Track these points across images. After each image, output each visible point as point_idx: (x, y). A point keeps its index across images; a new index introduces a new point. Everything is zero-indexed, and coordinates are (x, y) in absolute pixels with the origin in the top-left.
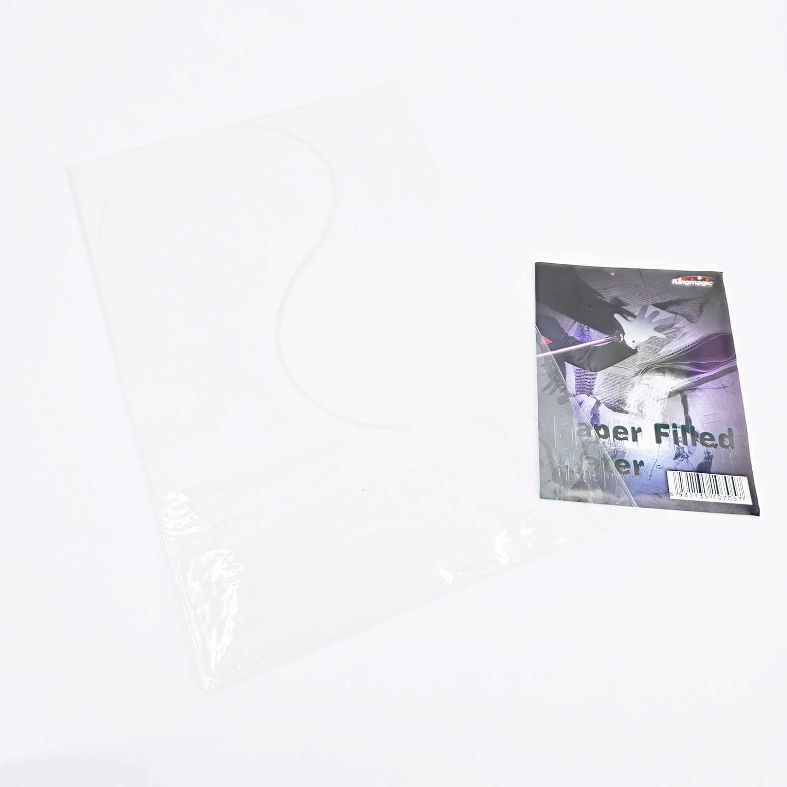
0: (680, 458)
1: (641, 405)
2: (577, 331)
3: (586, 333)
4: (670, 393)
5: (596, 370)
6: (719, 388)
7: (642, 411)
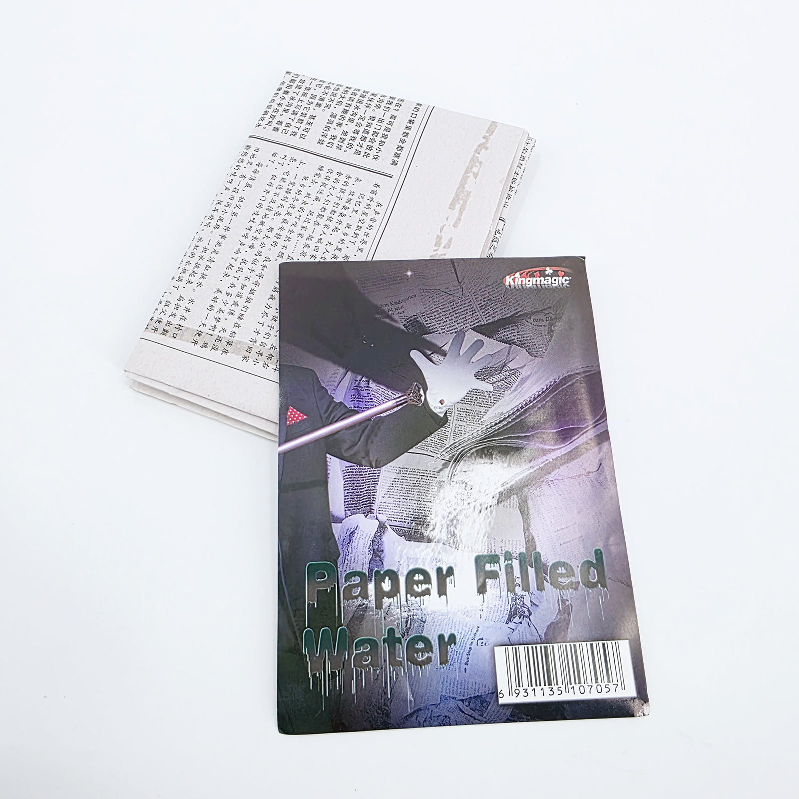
0: (517, 619)
1: (453, 522)
2: (349, 389)
3: (364, 393)
4: (501, 494)
5: (378, 465)
6: (578, 476)
7: (454, 535)
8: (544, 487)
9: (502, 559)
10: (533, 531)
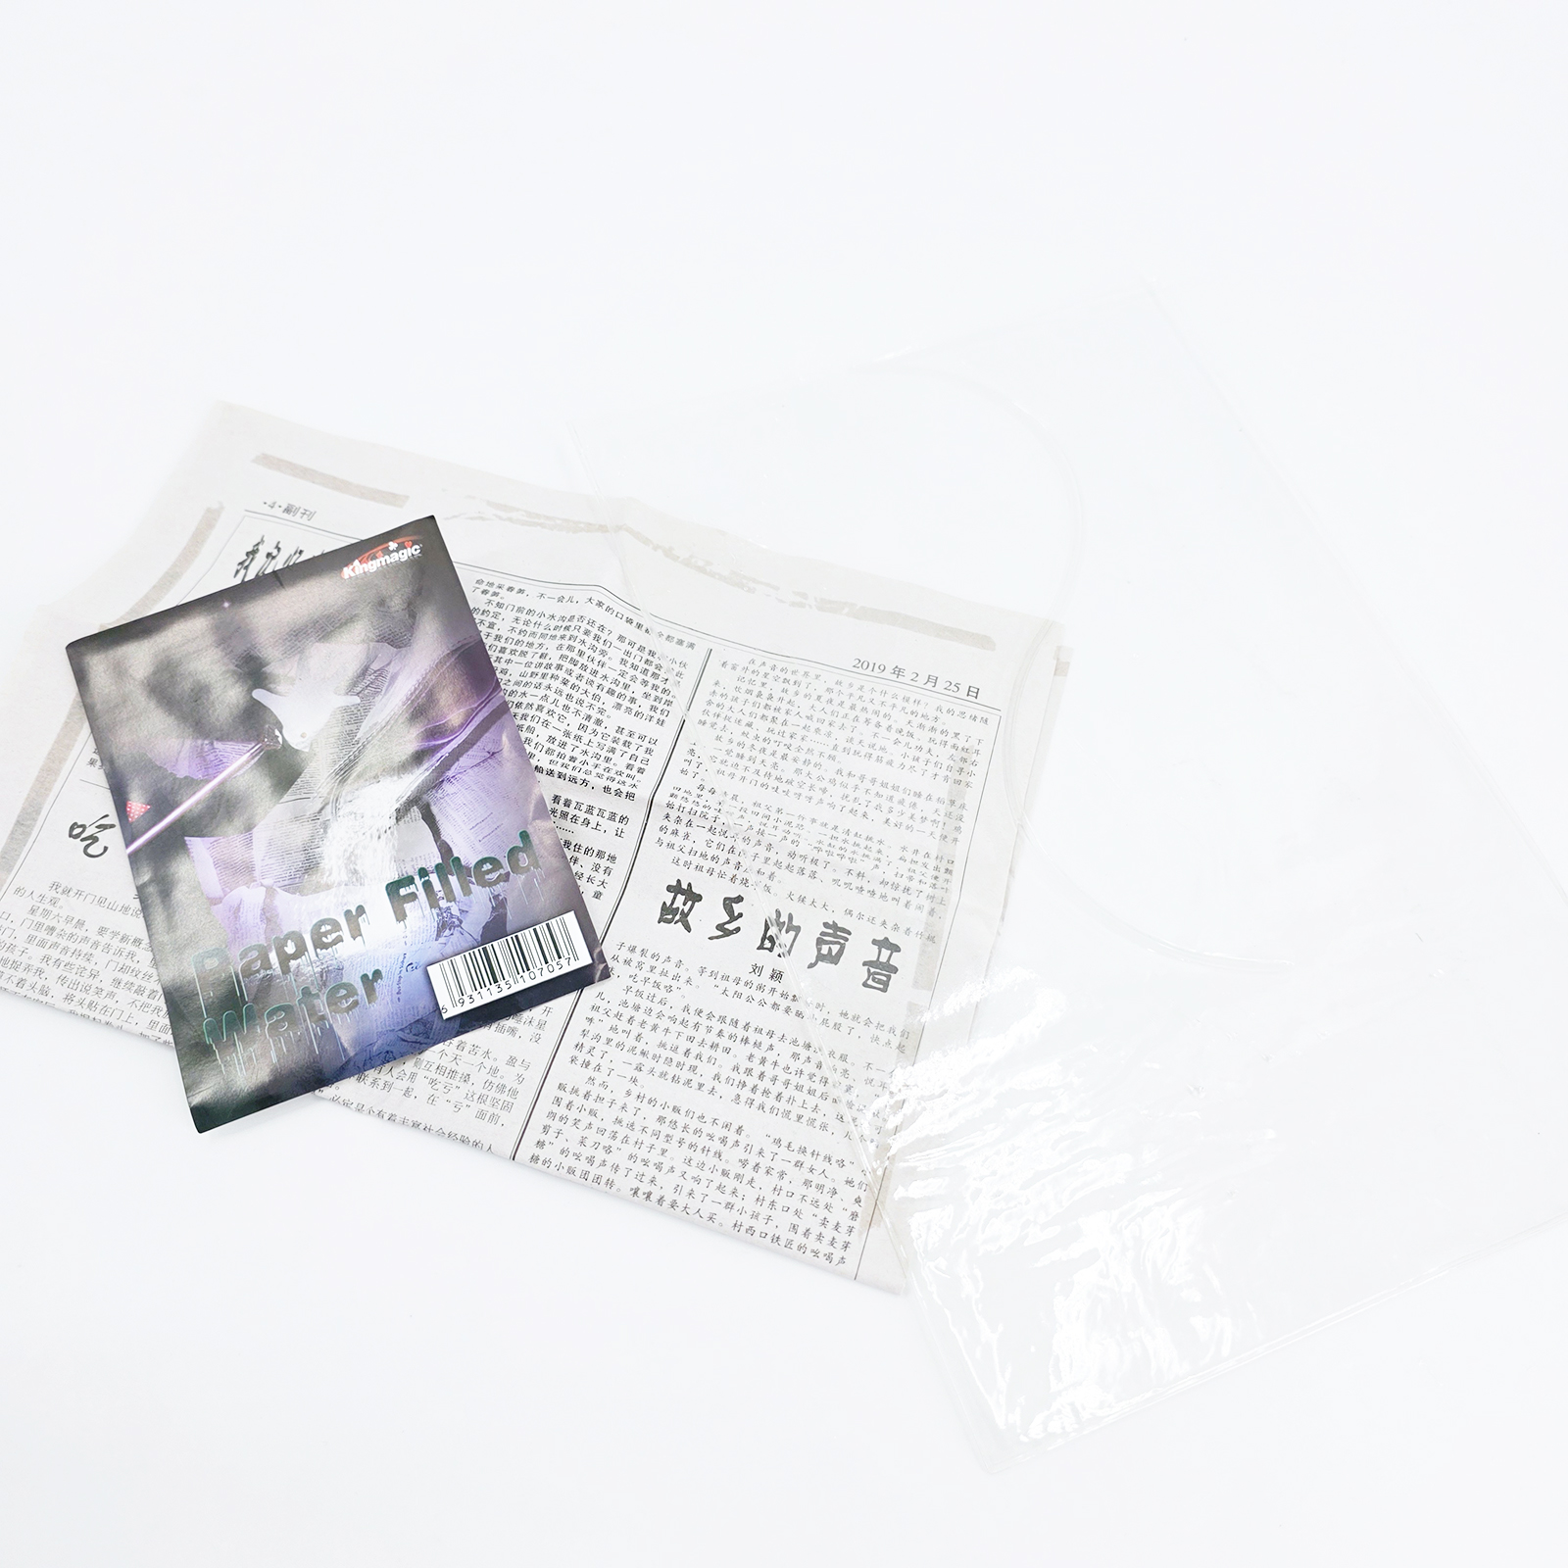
0: (447, 933)
1: (351, 859)
2: (191, 758)
3: (212, 756)
4: (398, 811)
6: (483, 761)
7: (355, 872)
8: (446, 786)
9: (417, 878)
10: (445, 836)
